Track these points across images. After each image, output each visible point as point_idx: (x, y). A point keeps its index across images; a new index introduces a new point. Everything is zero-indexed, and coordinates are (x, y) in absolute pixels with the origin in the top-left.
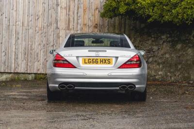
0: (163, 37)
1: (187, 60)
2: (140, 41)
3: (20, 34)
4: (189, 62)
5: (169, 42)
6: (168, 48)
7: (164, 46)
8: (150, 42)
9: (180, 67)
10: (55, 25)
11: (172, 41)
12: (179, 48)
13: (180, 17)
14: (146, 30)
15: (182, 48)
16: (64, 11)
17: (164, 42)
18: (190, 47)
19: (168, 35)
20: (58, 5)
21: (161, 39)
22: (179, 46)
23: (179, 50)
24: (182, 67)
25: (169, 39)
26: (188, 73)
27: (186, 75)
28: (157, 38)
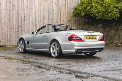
0: (99, 25)
1: (111, 35)
2: (88, 27)
3: (37, 25)
4: (112, 36)
5: (102, 27)
6: (102, 30)
7: (100, 29)
8: (93, 28)
9: (108, 38)
10: (52, 21)
11: (104, 27)
12: (107, 30)
13: (112, 17)
14: (91, 23)
15: (109, 30)
16: (55, 15)
17: (100, 27)
18: (112, 30)
19: (102, 25)
20: (52, 12)
21: (98, 26)
22: (107, 29)
23: (107, 31)
24: (109, 38)
25: (102, 26)
26: (112, 41)
27: (111, 41)
28: (96, 26)
